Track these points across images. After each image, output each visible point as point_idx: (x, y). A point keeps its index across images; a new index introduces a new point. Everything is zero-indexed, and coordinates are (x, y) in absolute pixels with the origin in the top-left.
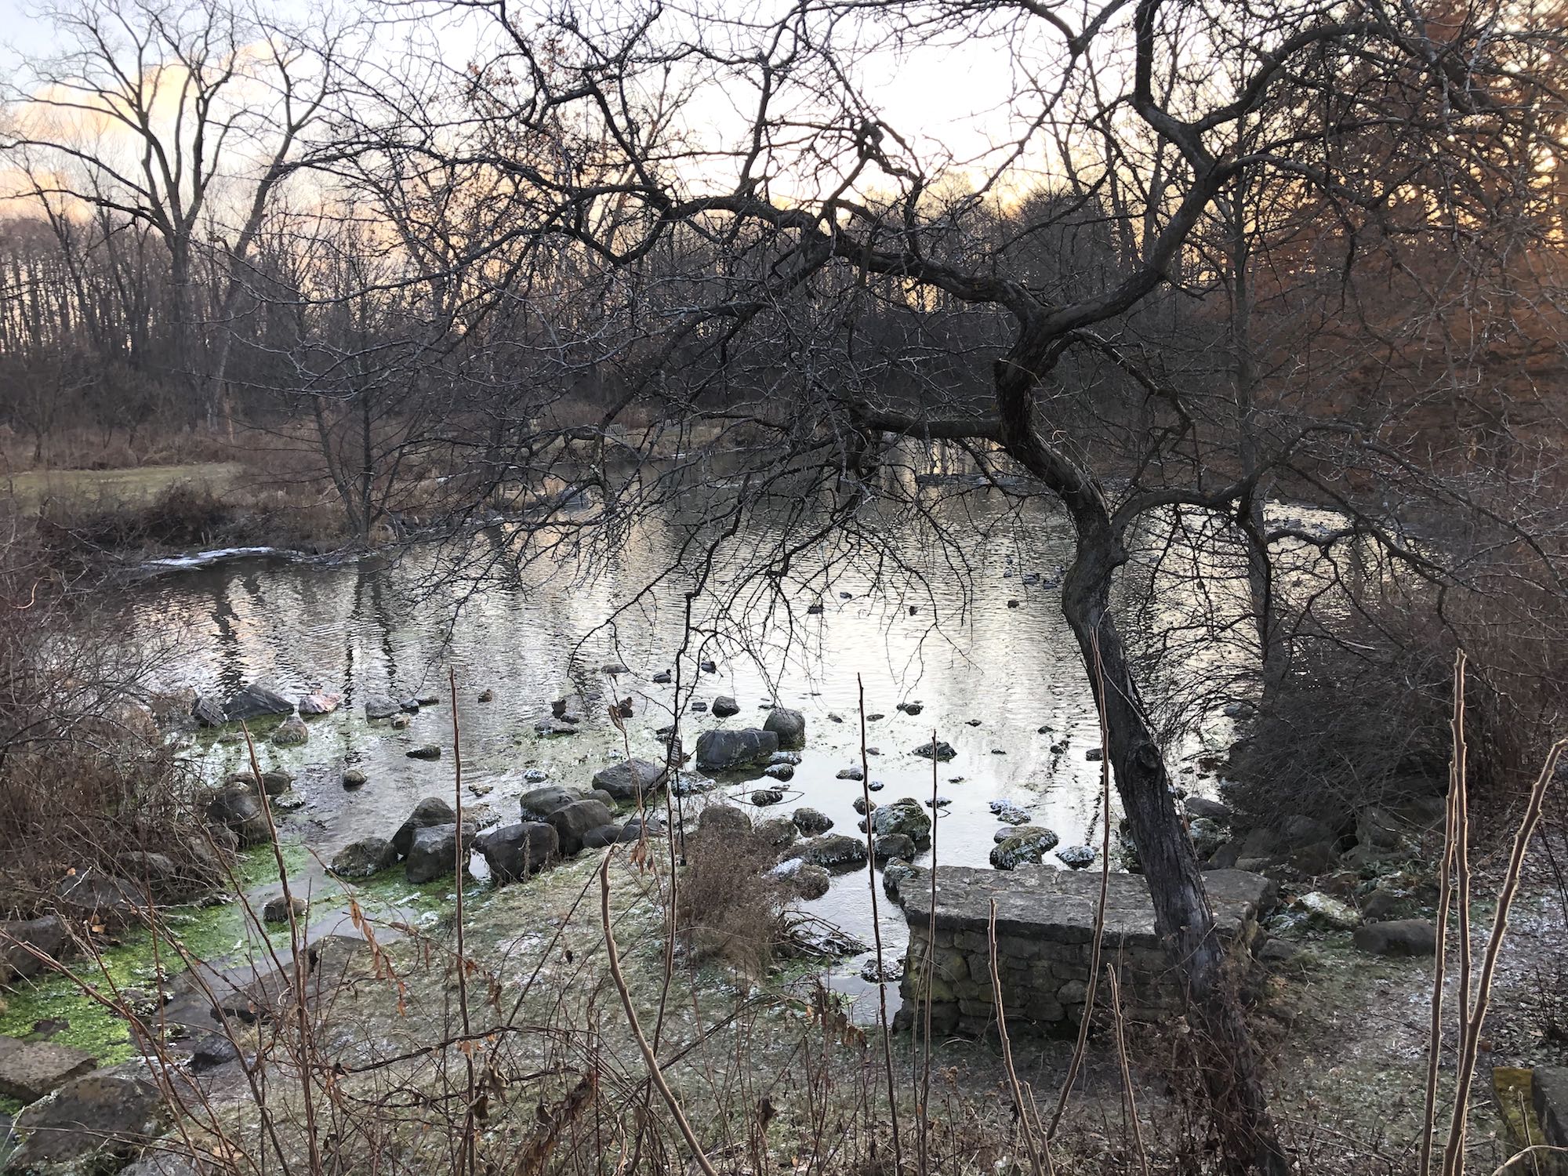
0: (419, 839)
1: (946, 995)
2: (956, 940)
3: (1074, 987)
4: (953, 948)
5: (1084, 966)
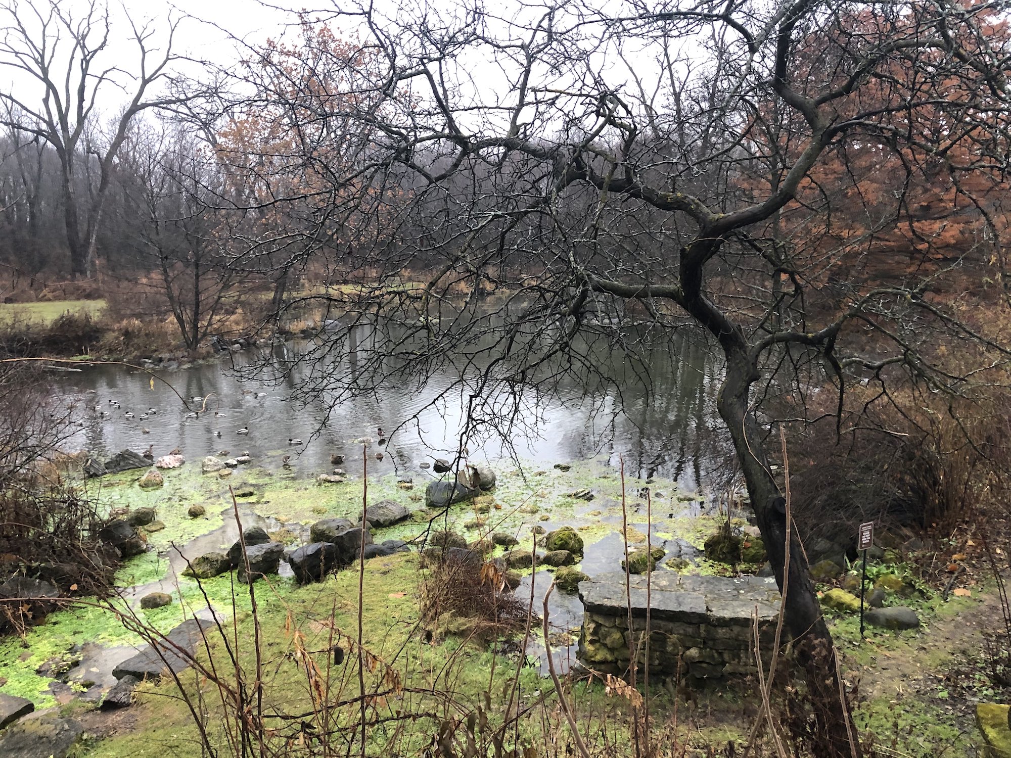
0: (246, 553)
1: (609, 658)
2: (617, 621)
3: (693, 652)
4: (615, 626)
5: (701, 638)
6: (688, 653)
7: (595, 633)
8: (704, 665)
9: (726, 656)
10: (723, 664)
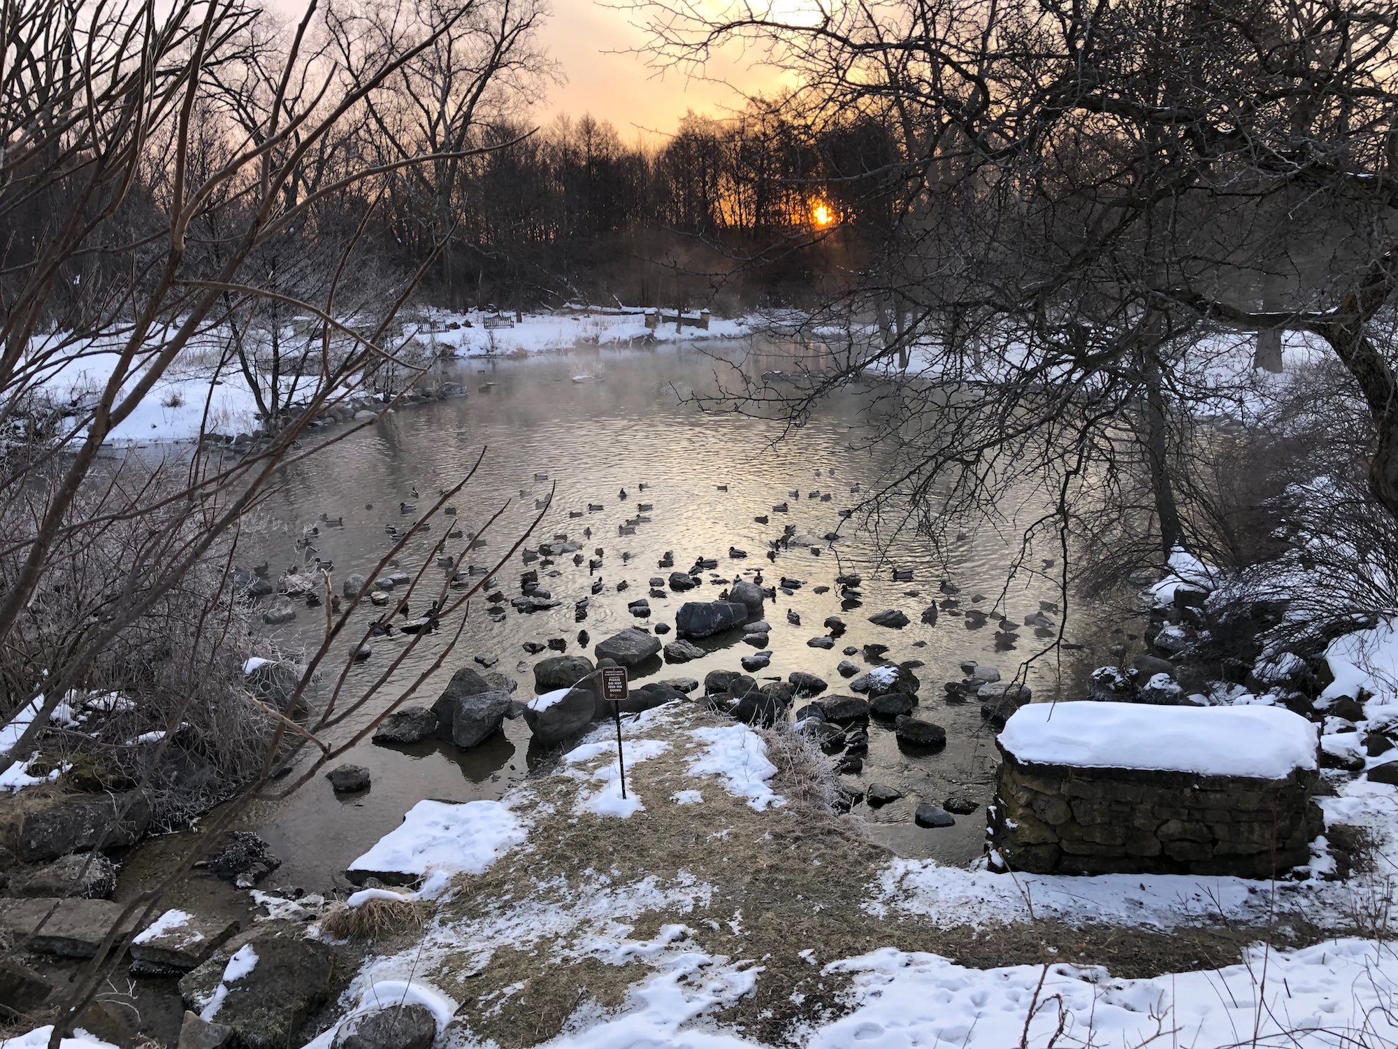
0: (467, 706)
1: (1050, 837)
2: (1065, 788)
3: (1173, 827)
4: (1060, 796)
5: (1184, 807)
6: (1164, 828)
7: (1029, 805)
8: (1186, 844)
9: (1221, 832)
10: (1214, 842)
